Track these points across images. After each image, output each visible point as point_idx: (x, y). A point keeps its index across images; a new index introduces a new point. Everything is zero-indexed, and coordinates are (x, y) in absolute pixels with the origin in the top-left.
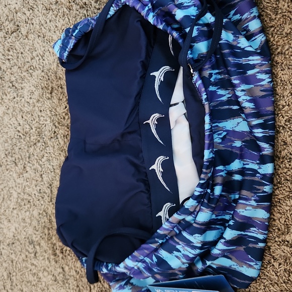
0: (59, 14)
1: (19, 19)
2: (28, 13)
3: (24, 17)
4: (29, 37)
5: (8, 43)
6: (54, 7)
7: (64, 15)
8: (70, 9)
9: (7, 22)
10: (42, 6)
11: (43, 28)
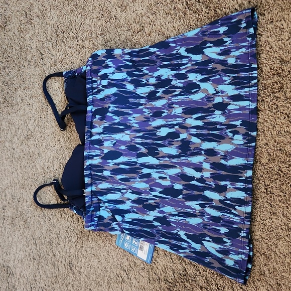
0: (176, 17)
1: (144, 21)
2: (151, 17)
3: (148, 20)
4: (152, 35)
5: (135, 40)
6: (172, 12)
7: (180, 18)
8: (185, 14)
9: (134, 24)
10: (163, 11)
11: (163, 28)
